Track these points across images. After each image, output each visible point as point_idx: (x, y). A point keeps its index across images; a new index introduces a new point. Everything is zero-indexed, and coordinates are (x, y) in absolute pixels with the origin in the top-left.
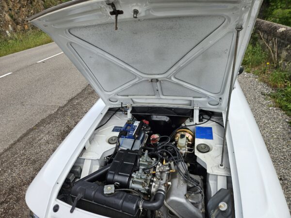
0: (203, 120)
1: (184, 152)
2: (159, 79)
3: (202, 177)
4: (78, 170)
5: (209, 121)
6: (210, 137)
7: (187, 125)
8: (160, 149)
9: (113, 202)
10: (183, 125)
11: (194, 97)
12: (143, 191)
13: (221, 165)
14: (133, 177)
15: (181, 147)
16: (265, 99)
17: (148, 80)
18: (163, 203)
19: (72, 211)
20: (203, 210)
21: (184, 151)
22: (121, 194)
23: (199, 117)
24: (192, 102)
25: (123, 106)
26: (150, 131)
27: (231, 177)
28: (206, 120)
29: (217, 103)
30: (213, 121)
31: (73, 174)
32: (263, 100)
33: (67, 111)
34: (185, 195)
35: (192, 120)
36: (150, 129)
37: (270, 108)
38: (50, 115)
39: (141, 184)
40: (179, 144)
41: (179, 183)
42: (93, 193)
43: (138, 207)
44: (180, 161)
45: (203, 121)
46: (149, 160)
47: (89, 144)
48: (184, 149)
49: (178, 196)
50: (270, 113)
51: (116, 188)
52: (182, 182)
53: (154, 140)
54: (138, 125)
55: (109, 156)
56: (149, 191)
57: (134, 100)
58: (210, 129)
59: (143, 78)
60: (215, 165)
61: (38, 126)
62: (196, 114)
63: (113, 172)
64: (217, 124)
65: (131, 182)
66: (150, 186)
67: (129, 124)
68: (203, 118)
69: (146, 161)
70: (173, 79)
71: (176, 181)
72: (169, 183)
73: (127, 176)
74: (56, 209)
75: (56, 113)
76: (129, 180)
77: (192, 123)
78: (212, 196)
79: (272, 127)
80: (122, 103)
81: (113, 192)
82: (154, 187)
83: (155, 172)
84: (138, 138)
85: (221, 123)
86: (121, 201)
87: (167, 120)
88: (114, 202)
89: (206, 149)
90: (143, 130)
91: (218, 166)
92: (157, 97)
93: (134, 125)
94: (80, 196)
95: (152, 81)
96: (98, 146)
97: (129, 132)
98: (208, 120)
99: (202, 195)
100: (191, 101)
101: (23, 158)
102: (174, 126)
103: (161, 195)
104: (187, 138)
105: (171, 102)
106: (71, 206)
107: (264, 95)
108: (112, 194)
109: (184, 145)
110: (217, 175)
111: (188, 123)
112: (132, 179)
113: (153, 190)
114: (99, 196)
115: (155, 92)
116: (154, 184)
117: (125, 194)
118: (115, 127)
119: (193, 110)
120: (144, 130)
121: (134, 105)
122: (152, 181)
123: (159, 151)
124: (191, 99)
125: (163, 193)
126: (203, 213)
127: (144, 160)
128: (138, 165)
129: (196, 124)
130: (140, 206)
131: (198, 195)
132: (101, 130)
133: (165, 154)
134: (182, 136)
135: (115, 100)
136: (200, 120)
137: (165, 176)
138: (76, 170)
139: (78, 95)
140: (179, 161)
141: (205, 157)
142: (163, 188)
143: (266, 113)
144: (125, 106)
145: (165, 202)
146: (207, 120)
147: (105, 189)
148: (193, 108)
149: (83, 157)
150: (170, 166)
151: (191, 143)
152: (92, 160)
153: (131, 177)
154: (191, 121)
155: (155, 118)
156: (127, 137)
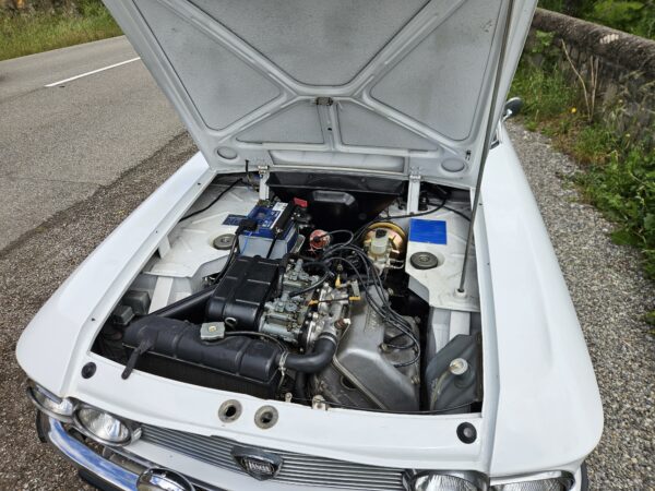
0: (428, 206)
1: (383, 266)
2: (335, 99)
3: (418, 320)
4: (142, 298)
5: (441, 210)
6: (442, 239)
7: (391, 215)
8: (329, 257)
9: (221, 357)
10: (383, 215)
11: (411, 150)
12: (288, 339)
13: (461, 291)
14: (267, 310)
15: (376, 256)
16: (562, 186)
17: (308, 101)
18: (332, 361)
19: (125, 376)
20: (417, 379)
21: (382, 264)
22: (240, 341)
23: (420, 200)
24: (406, 162)
25: (249, 170)
26: (310, 223)
28: (434, 208)
29: (459, 166)
30: (450, 210)
31: (129, 309)
32: (558, 187)
33: (117, 196)
34: (380, 346)
35: (403, 205)
36: (309, 218)
37: (572, 205)
38: (78, 204)
39: (285, 323)
40: (372, 249)
41: (367, 323)
42: (176, 339)
43: (275, 366)
44: (373, 284)
45: (426, 208)
46: (305, 277)
47: (169, 247)
48: (383, 260)
49: (365, 347)
50: (571, 215)
51: (228, 328)
52: (374, 322)
53: (317, 240)
54: (282, 211)
55: (214, 276)
56: (301, 338)
57: (277, 155)
58: (442, 224)
59: (298, 94)
61: (46, 226)
62: (414, 191)
63: (223, 299)
64: (458, 216)
65: (262, 319)
66: (305, 328)
67: (261, 208)
68: (428, 203)
69: (298, 279)
70: (366, 98)
71: (361, 320)
72: (347, 321)
73: (254, 306)
74: (88, 371)
75: (93, 200)
76: (258, 316)
77: (403, 213)
78: (438, 350)
79: (572, 243)
80: (247, 161)
81: (222, 335)
82: (314, 330)
83: (316, 302)
84: (282, 237)
85: (466, 214)
86: (239, 354)
87: (348, 203)
88: (224, 355)
89: (431, 262)
90: (295, 221)
91: (454, 294)
92: (328, 149)
93: (275, 209)
94: (145, 345)
95: (318, 102)
96: (189, 251)
97: (262, 222)
98: (439, 207)
99: (416, 353)
100: (403, 158)
101: (11, 291)
102: (362, 217)
103: (329, 344)
104: (391, 241)
105: (359, 162)
106: (124, 367)
107: (561, 178)
108: (218, 339)
109: (383, 250)
110: (451, 310)
111: (394, 211)
112: (265, 314)
113: (311, 336)
114: (190, 344)
115: (325, 135)
116: (312, 324)
117: (249, 341)
118: (230, 216)
119: (406, 184)
120: (297, 222)
121: (276, 168)
122: (311, 319)
123: (327, 261)
124: (404, 153)
125: (332, 339)
126: (415, 384)
127: (293, 276)
128: (279, 287)
129: (412, 215)
130: (282, 363)
131: (407, 352)
132: (197, 220)
133: (340, 267)
134: (381, 234)
135: (232, 155)
136: (422, 206)
137: (338, 310)
138: (136, 298)
139: (144, 162)
140: (371, 284)
141: (427, 277)
142: (333, 331)
143: (562, 215)
144: (255, 170)
145: (336, 360)
147: (202, 330)
148: (406, 179)
149: (154, 272)
150: (349, 290)
151: (398, 252)
152: (174, 278)
153: (262, 309)
154: (400, 208)
155: (324, 196)
156: (257, 232)
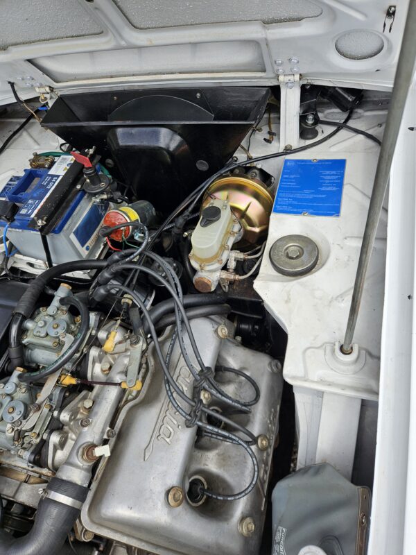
0: (319, 128)
5: (343, 132)
6: (332, 207)
7: (254, 155)
8: (106, 282)
11: (267, 23)
13: (344, 350)
15: (204, 262)
18: (77, 525)
23: (303, 119)
24: (263, 46)
25: (24, 97)
27: (376, 405)
30: (357, 132)
35: (273, 135)
41: (157, 431)
45: (315, 134)
54: (63, 173)
58: (339, 166)
60: (325, 337)
62: (291, 103)
64: (370, 143)
68: (317, 121)
69: (47, 335)
77: (272, 148)
80: (12, 84)
83: (75, 380)
87: (172, 147)
90: (84, 191)
92: (112, 45)
93: (53, 171)
97: (24, 203)
98: (340, 127)
100: (255, 43)
102: (202, 166)
104: (242, 214)
105: (185, 60)
110: (323, 392)
111: (259, 146)
115: (94, 17)
120: (88, 193)
121: (64, 89)
124: (255, 31)
129: (288, 151)
134: (211, 216)
136: (306, 132)
141: (287, 302)
142: (77, 467)
144: (31, 94)
146: (333, 129)
148: (273, 82)
151: (257, 230)
154: (268, 141)
155: (127, 137)
156: (16, 223)
